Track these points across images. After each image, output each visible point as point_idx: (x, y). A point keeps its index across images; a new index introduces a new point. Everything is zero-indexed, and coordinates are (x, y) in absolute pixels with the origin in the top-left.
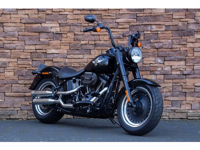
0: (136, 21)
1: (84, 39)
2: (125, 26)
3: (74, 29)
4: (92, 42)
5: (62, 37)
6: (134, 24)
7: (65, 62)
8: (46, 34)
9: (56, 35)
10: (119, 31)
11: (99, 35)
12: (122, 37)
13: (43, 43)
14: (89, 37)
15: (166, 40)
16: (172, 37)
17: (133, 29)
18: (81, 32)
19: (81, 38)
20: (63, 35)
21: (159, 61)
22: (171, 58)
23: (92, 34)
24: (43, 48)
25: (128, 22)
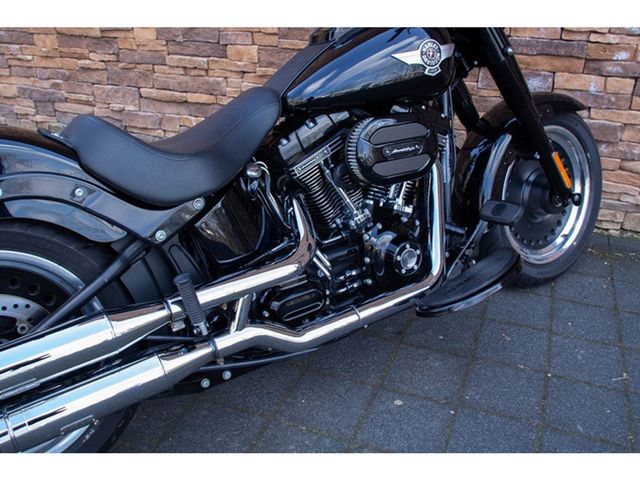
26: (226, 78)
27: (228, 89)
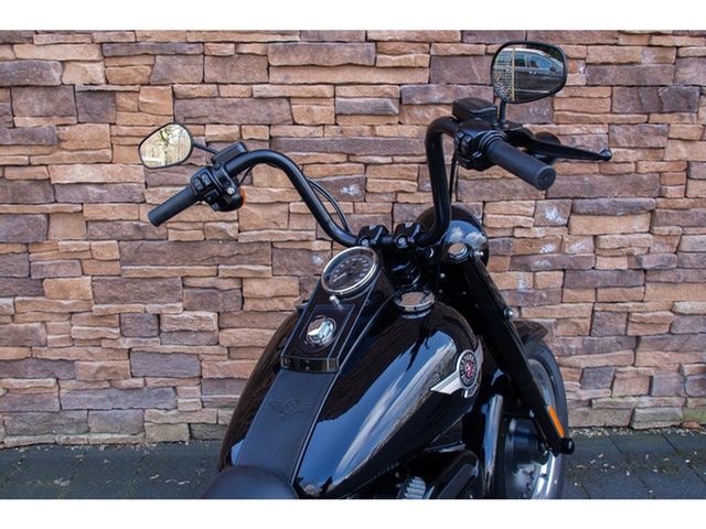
0: (459, 38)
1: (221, 116)
2: (412, 56)
3: (170, 69)
4: (256, 131)
5: (117, 108)
6: (453, 50)
7: (139, 220)
8: (41, 93)
9: (88, 100)
10: (382, 81)
11: (289, 99)
12: (397, 111)
13: (30, 138)
14: (243, 105)
15: (585, 128)
16: (611, 112)
17: (448, 74)
18: (203, 82)
19: (206, 112)
20: (122, 100)
21: (552, 214)
22: (598, 204)
23: (256, 95)
24: (34, 160)
25: (423, 39)
26: (43, 322)
27: (49, 337)
